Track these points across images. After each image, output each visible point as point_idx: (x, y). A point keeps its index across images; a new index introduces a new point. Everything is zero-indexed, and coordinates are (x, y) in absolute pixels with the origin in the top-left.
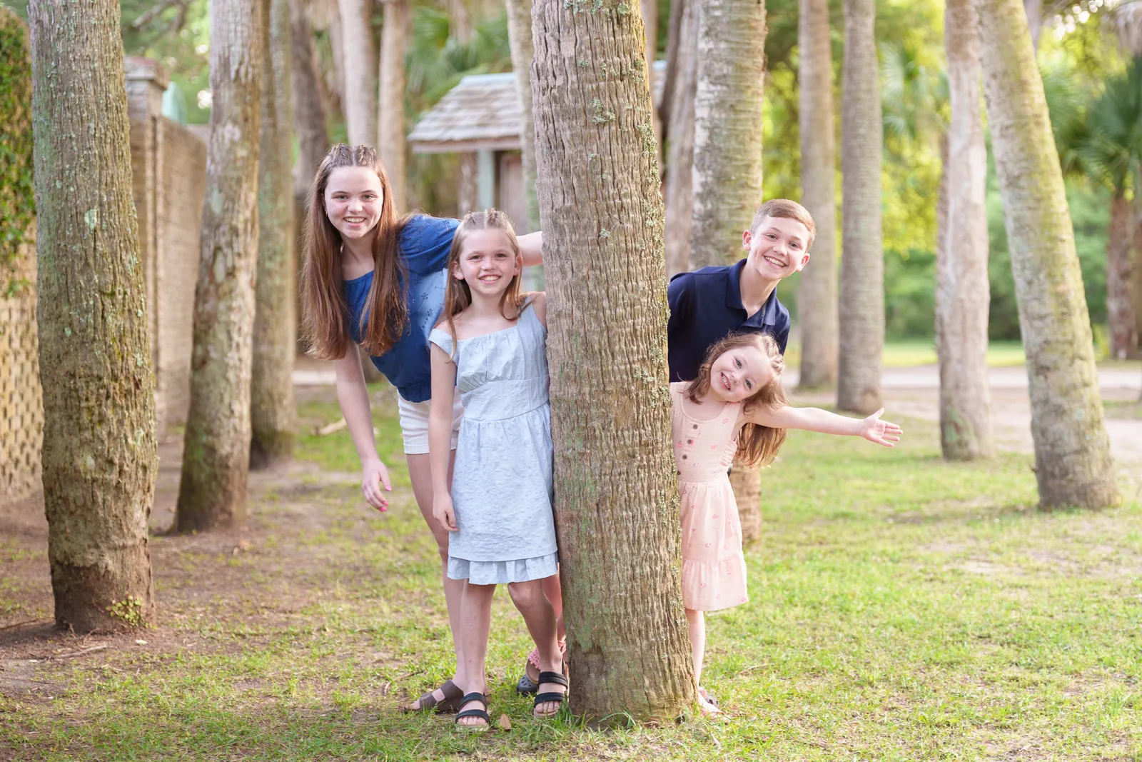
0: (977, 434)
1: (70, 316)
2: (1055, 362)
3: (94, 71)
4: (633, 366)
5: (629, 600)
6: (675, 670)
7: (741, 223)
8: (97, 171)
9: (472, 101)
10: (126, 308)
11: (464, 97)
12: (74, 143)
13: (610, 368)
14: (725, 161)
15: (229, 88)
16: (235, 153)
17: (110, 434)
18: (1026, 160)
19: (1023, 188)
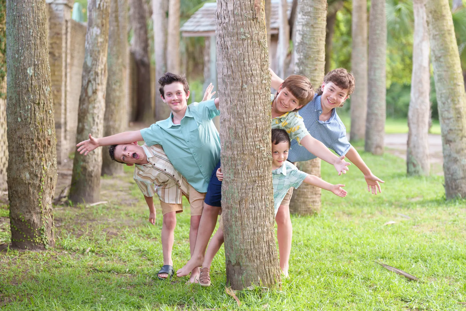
0: (423, 167)
1: (20, 113)
2: (454, 138)
3: (33, 7)
4: (256, 143)
5: (252, 243)
6: (272, 274)
7: (314, 76)
8: (33, 51)
9: (208, 14)
10: (44, 110)
11: (205, 12)
12: (24, 39)
13: (246, 144)
14: (308, 49)
15: (96, 12)
16: (97, 40)
17: (36, 164)
18: (443, 49)
19: (442, 62)
